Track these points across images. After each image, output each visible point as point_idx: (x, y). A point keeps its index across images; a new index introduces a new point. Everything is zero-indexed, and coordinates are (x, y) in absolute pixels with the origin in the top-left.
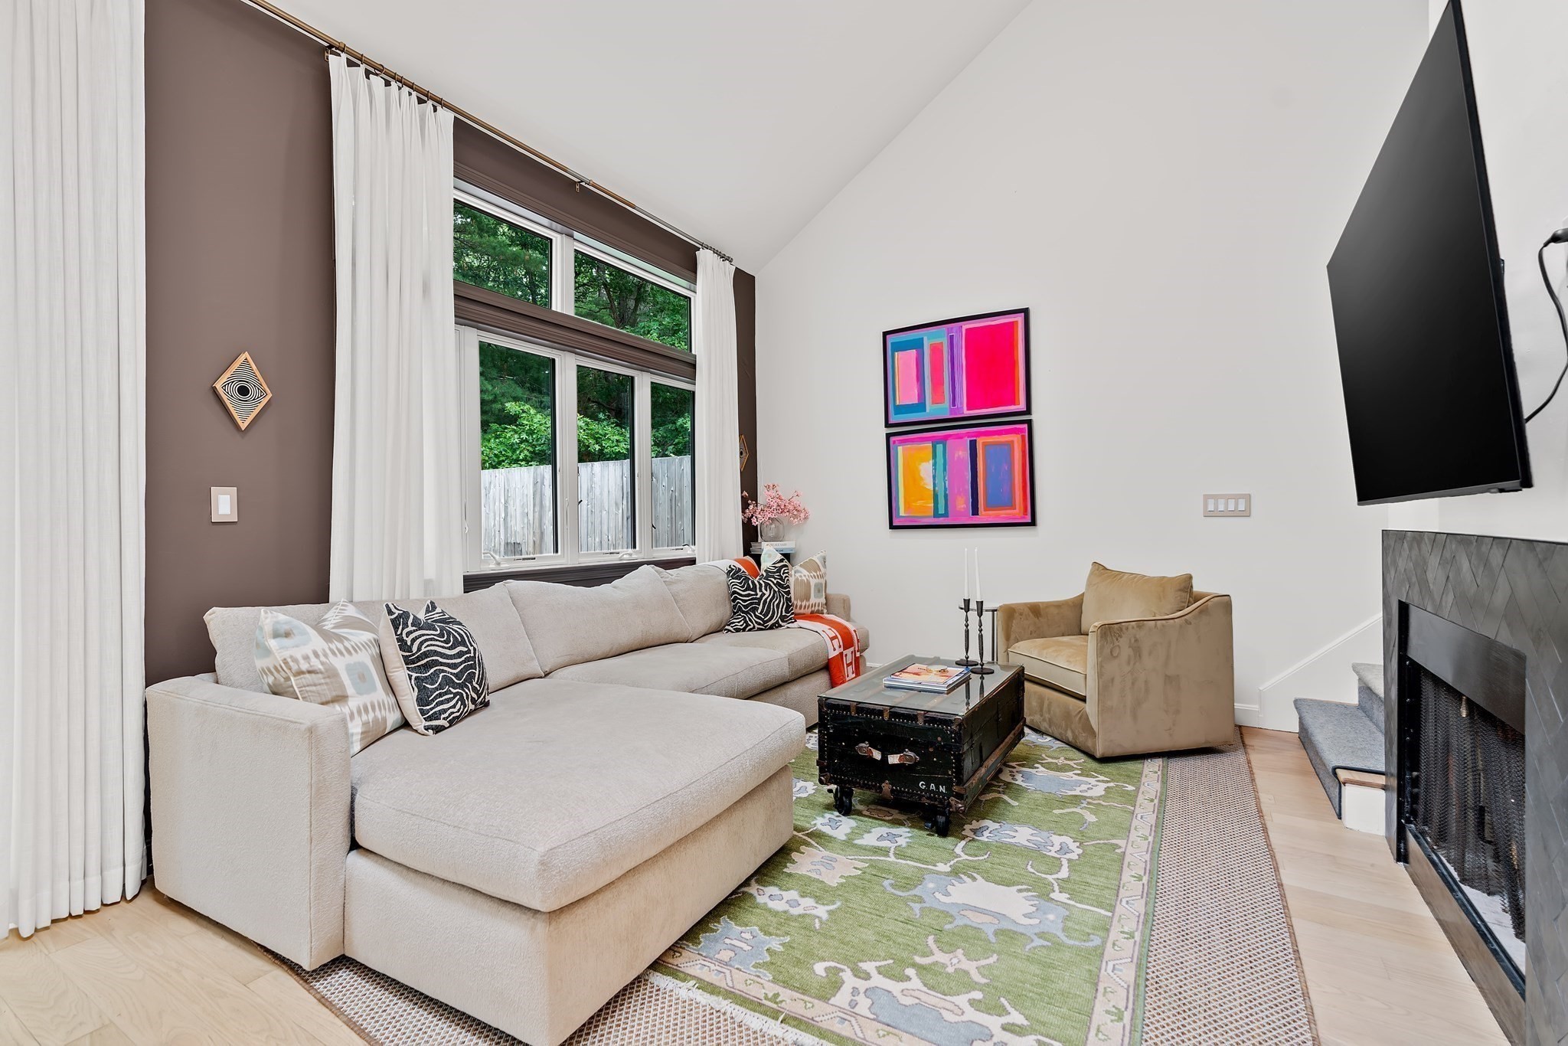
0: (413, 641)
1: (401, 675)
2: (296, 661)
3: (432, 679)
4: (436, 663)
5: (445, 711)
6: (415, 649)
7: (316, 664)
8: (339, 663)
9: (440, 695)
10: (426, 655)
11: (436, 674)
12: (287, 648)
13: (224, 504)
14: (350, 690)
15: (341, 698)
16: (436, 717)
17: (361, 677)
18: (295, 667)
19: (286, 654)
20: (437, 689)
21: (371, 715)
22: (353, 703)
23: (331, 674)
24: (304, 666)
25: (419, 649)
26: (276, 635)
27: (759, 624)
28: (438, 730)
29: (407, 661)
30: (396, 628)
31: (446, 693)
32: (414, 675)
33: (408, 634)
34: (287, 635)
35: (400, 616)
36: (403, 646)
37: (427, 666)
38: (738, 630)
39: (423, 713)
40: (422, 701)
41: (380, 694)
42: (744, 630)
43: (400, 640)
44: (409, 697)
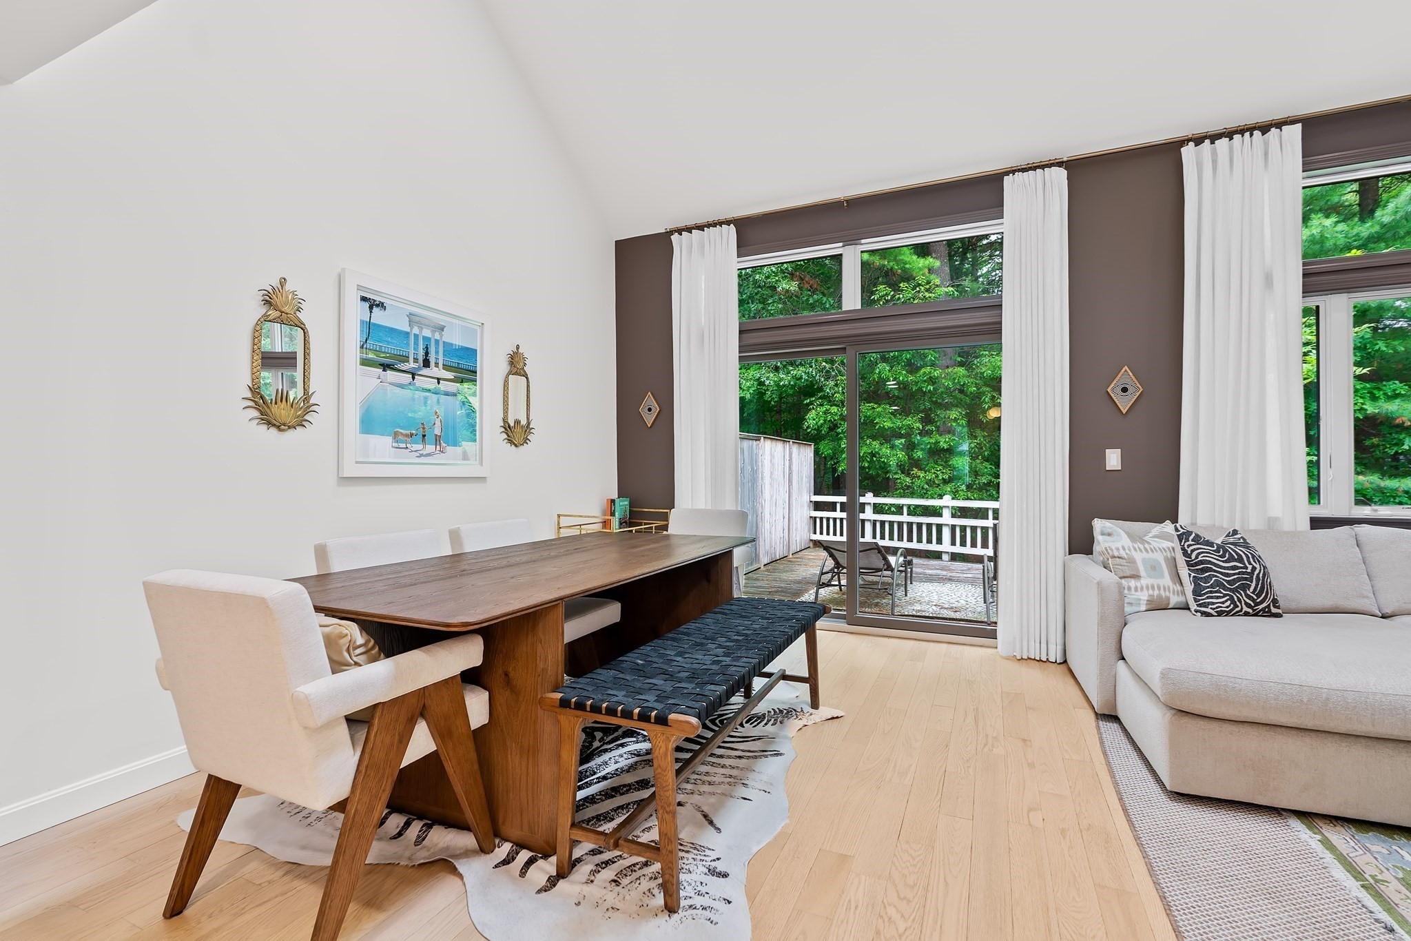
0: (1193, 551)
1: (1184, 572)
2: (1112, 550)
3: (1206, 580)
4: (1210, 570)
5: (1213, 604)
6: (1193, 557)
7: (1123, 553)
8: (1138, 557)
9: (1211, 592)
10: (1202, 562)
11: (1210, 577)
12: (1107, 542)
13: (1113, 459)
14: (1143, 573)
15: (1136, 577)
16: (1206, 605)
17: (1153, 568)
18: (1111, 553)
19: (1107, 545)
20: (1208, 587)
21: (1156, 592)
22: (1144, 582)
23: (1132, 561)
24: (1116, 554)
25: (1197, 557)
26: (1103, 534)
28: (1208, 615)
29: (1189, 564)
30: (1181, 541)
31: (1216, 592)
32: (1193, 574)
33: (1189, 546)
34: (1109, 535)
35: (1184, 533)
36: (1185, 553)
37: (1204, 570)
39: (1196, 600)
40: (1197, 592)
41: (1167, 580)
43: (1183, 549)
44: (1189, 588)
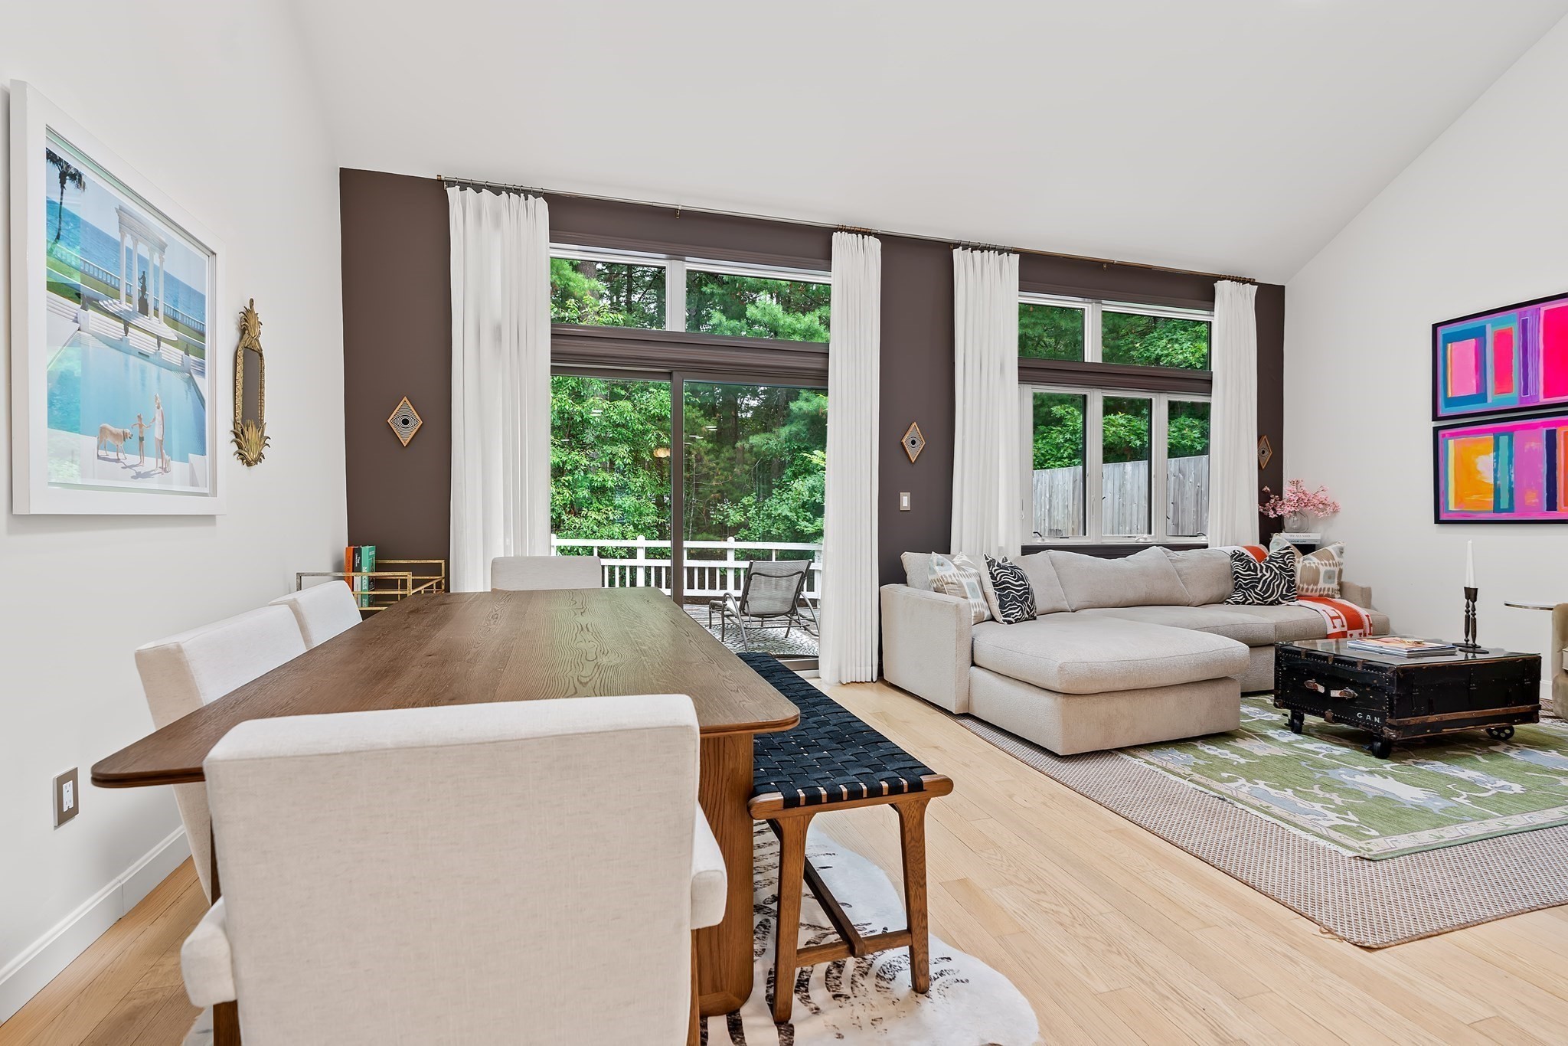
0: (998, 574)
1: (991, 592)
2: (946, 577)
3: (1007, 596)
4: (1009, 588)
5: (1013, 614)
6: (998, 579)
7: (954, 580)
8: (964, 581)
9: (1011, 605)
10: (1004, 583)
11: (1009, 593)
12: (942, 571)
13: (905, 501)
14: (969, 595)
15: (965, 598)
16: (1008, 616)
17: (973, 590)
18: (946, 581)
19: (942, 574)
20: (1009, 601)
21: (978, 609)
22: (970, 603)
23: (961, 586)
24: (950, 581)
25: (1000, 579)
26: (938, 565)
27: (1259, 599)
28: (1010, 622)
29: (994, 585)
30: (989, 567)
31: (1013, 605)
32: (998, 593)
33: (995, 570)
34: (942, 565)
35: (991, 561)
36: (993, 577)
37: (1004, 589)
38: (1237, 603)
39: (1002, 613)
40: (1002, 606)
41: (981, 600)
42: (1243, 603)
43: (991, 573)
44: (995, 604)
